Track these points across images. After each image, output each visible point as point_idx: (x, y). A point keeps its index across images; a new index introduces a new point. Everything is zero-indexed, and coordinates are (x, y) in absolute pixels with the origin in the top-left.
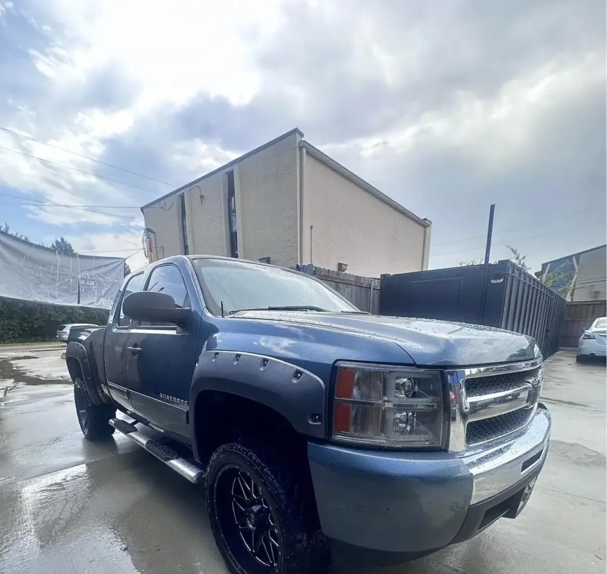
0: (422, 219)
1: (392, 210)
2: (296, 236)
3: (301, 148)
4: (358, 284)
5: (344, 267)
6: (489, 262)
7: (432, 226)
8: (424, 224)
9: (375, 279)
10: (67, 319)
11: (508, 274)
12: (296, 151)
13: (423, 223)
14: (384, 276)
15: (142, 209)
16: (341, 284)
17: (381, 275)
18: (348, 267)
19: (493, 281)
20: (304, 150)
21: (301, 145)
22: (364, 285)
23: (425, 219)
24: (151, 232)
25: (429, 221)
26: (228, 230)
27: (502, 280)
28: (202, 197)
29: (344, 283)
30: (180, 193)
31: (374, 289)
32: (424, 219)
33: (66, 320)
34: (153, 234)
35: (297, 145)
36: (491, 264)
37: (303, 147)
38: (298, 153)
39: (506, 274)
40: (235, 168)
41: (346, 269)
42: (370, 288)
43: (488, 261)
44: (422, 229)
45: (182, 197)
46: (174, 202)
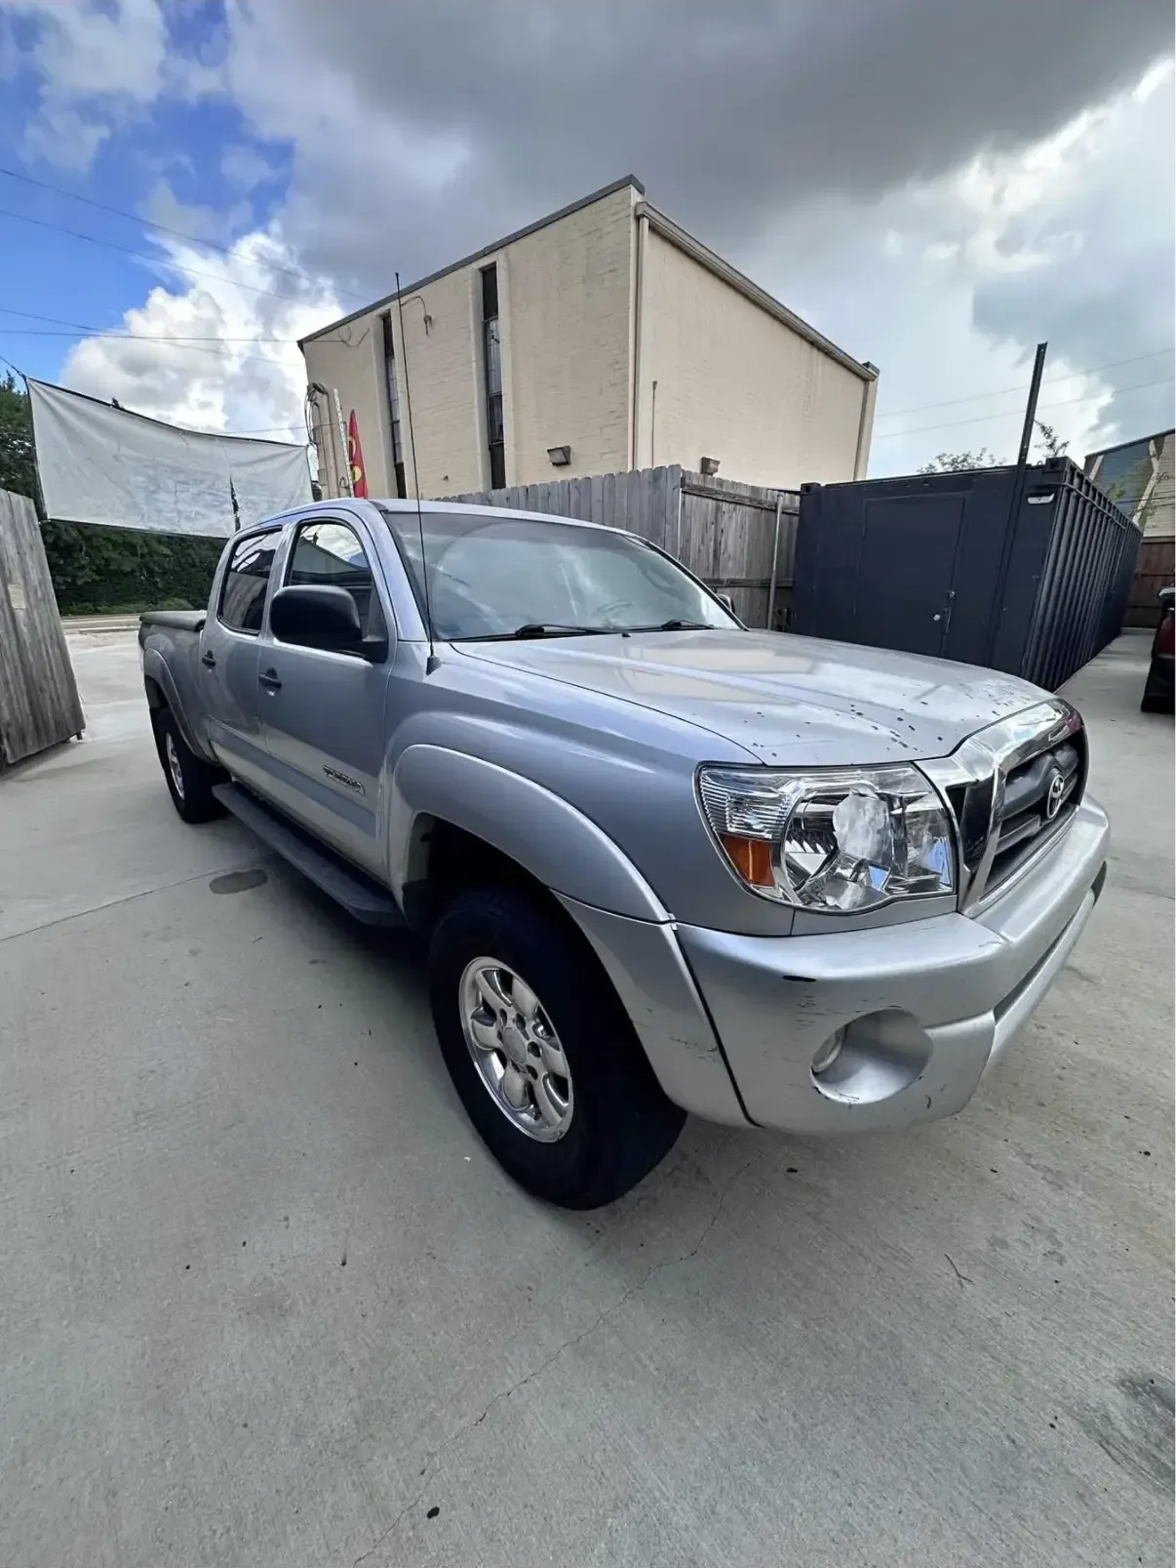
0: (861, 362)
1: (806, 346)
2: (625, 404)
3: (638, 218)
4: (755, 503)
5: (712, 465)
6: (1028, 462)
7: (880, 378)
8: (865, 375)
9: (786, 492)
10: (139, 565)
11: (1064, 486)
12: (630, 224)
13: (863, 372)
14: (807, 488)
15: (301, 344)
16: (724, 504)
17: (802, 485)
18: (720, 465)
19: (1032, 501)
20: (645, 222)
21: (639, 213)
22: (766, 506)
23: (867, 365)
24: (319, 390)
25: (874, 368)
26: (484, 393)
27: (1051, 498)
28: (428, 319)
29: (730, 502)
30: (382, 310)
31: (783, 513)
32: (864, 364)
33: (137, 569)
34: (325, 397)
35: (632, 212)
36: (1030, 465)
37: (643, 216)
38: (633, 227)
39: (1060, 486)
40: (499, 258)
41: (716, 470)
42: (776, 511)
43: (1025, 459)
44: (859, 383)
45: (386, 319)
46: (368, 330)
